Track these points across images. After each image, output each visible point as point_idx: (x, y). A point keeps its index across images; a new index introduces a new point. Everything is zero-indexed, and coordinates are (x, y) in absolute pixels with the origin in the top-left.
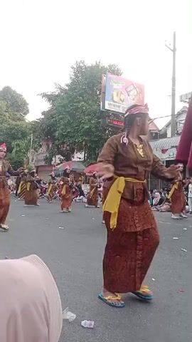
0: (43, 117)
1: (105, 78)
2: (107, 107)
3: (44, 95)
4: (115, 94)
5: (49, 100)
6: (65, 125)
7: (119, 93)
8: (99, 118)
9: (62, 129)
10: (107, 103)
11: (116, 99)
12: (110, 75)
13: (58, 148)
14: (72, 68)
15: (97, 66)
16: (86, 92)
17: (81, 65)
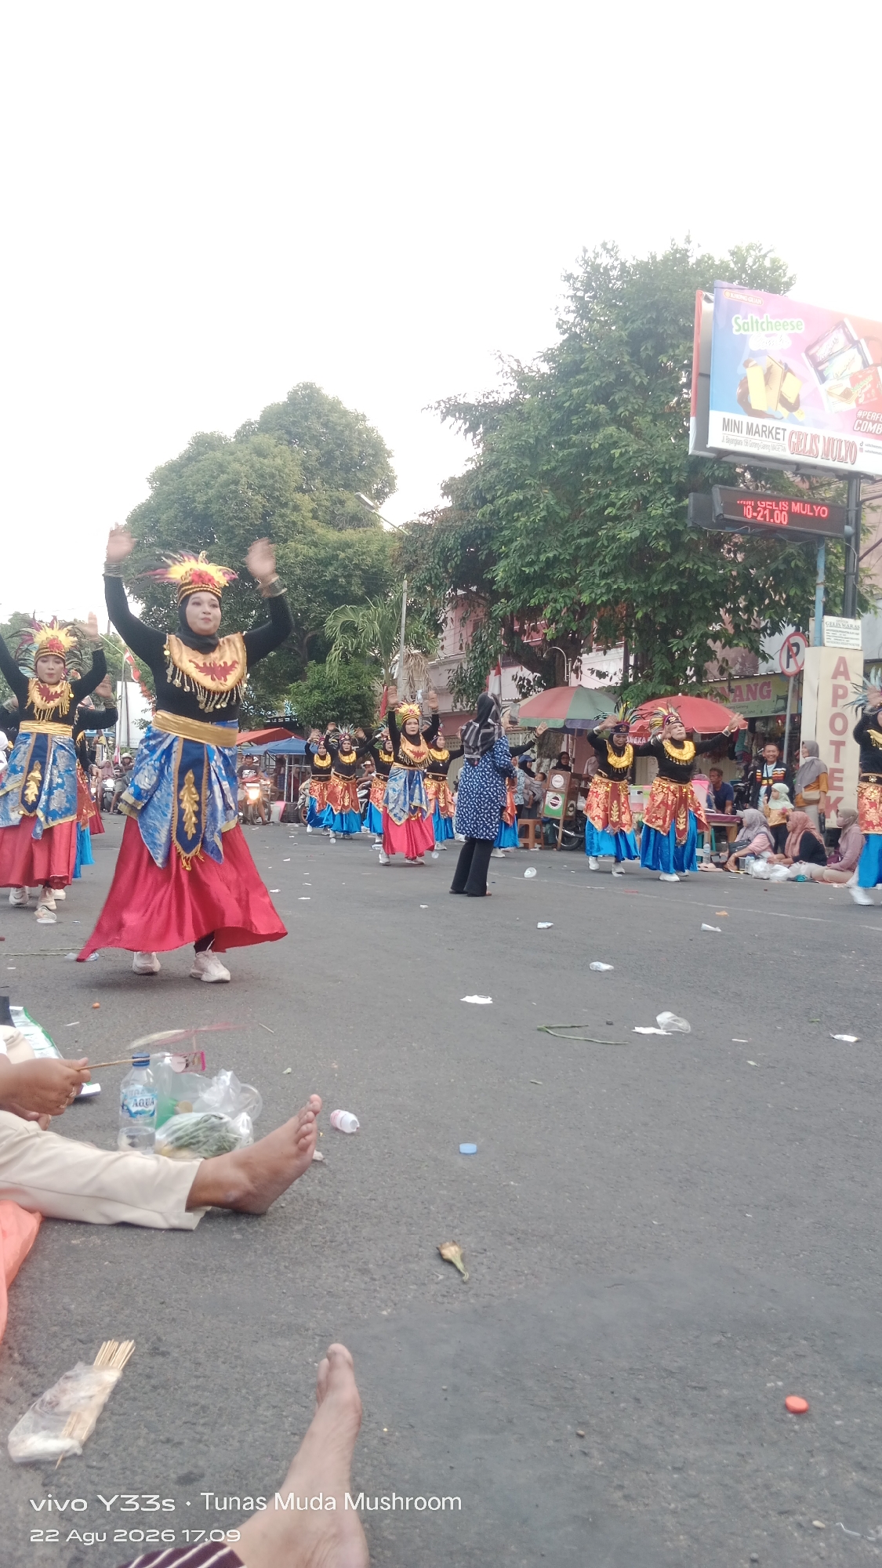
0: (447, 503)
1: (707, 308)
2: (717, 439)
3: (455, 409)
4: (755, 377)
5: (473, 428)
6: (534, 532)
7: (778, 371)
8: (681, 492)
9: (523, 552)
10: (716, 418)
11: (759, 398)
12: (732, 294)
13: (511, 635)
14: (569, 278)
15: (678, 258)
16: (623, 379)
17: (604, 260)
